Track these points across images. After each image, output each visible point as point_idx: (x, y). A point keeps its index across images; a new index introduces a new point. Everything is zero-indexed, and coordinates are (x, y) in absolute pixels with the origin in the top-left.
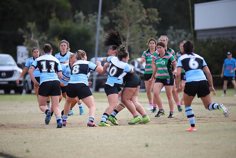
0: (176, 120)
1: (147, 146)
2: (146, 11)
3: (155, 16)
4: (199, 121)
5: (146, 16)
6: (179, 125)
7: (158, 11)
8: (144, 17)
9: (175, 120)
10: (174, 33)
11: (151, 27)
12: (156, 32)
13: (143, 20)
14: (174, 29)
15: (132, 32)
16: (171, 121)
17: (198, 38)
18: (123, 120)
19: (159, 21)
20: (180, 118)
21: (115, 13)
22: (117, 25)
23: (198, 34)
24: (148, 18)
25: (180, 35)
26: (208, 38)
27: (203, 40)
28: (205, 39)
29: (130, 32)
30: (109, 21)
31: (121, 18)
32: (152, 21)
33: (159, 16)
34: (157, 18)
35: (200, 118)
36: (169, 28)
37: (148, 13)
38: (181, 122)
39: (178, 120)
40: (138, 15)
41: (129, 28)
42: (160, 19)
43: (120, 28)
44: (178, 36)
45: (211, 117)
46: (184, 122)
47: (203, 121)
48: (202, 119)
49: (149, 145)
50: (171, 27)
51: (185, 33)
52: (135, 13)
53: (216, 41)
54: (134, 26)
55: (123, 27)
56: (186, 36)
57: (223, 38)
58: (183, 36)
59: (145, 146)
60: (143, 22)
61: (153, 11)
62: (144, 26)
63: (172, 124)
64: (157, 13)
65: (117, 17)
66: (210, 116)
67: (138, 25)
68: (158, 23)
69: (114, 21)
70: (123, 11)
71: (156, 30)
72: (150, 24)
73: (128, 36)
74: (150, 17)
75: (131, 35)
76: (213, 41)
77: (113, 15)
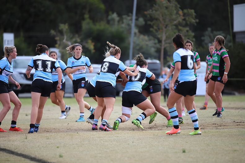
1: (184, 152)
2: (183, 12)
3: (193, 18)
4: (239, 126)
5: (183, 18)
6: (217, 130)
7: (195, 12)
8: (180, 19)
9: (213, 125)
10: (212, 35)
11: (188, 29)
12: (193, 34)
13: (179, 22)
14: (212, 31)
15: (167, 34)
16: (209, 126)
17: (237, 40)
18: (159, 125)
19: (196, 22)
20: (219, 123)
21: (150, 14)
22: (153, 27)
23: (237, 36)
24: (184, 20)
27: (242, 42)
29: (166, 33)
30: (144, 23)
31: (157, 19)
32: (188, 23)
33: (196, 17)
34: (195, 20)
35: (240, 124)
36: (207, 30)
37: (184, 15)
38: (220, 127)
39: (216, 125)
40: (174, 17)
41: (164, 29)
42: (197, 21)
43: (156, 30)
46: (222, 127)
47: (243, 126)
48: (242, 124)
49: (186, 151)
50: (209, 29)
52: (171, 14)
54: (170, 28)
55: (159, 29)
59: (182, 151)
60: (180, 24)
61: (190, 12)
62: (180, 27)
63: (210, 129)
64: (194, 14)
65: (152, 19)
67: (174, 27)
68: (195, 24)
69: (149, 23)
70: (158, 12)
71: (193, 31)
72: (186, 25)
73: (164, 38)
74: (187, 19)
75: (167, 37)
77: (148, 16)
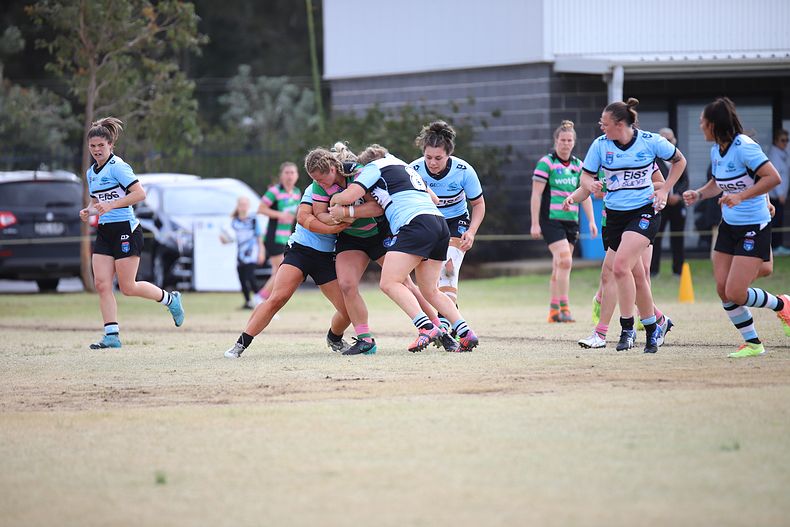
0: (263, 391)
1: (161, 481)
2: (155, 11)
3: (188, 28)
4: (344, 394)
5: (157, 30)
6: (272, 408)
7: (197, 12)
8: (147, 33)
9: (258, 391)
10: (252, 88)
11: (174, 66)
12: (192, 85)
13: (144, 42)
14: (255, 75)
15: (104, 83)
16: (245, 395)
17: (336, 107)
18: (77, 393)
19: (201, 45)
20: (277, 384)
21: (42, 16)
22: (54, 60)
23: (336, 94)
24: (160, 35)
25: (275, 95)
26: (372, 106)
27: (353, 113)
28: (361, 110)
29: (99, 82)
30: (22, 43)
31: (67, 33)
32: (175, 46)
33: (201, 29)
34: (196, 37)
35: (347, 384)
36: (237, 73)
37: (161, 19)
38: (281, 397)
39: (269, 391)
40: (126, 25)
41: (95, 69)
42: (206, 39)
43: (65, 69)
44: (267, 98)
45: (384, 378)
46: (289, 397)
47: (356, 394)
48: (354, 384)
49: (169, 479)
50: (244, 69)
51: (290, 88)
52: (116, 17)
53: (399, 119)
54: (114, 64)
55: (75, 66)
56: (296, 99)
57: (423, 107)
58: (284, 99)
59: (153, 479)
60: (146, 50)
61: (180, 11)
62: (147, 62)
63: (250, 403)
64: (194, 17)
65: (50, 31)
66: (378, 375)
67: (129, 60)
68: (199, 52)
69: (40, 43)
70: (72, 9)
71: (190, 77)
72: (168, 55)
73: (93, 97)
74: (171, 33)
75: (101, 95)
76: (387, 119)
77: (39, 21)
